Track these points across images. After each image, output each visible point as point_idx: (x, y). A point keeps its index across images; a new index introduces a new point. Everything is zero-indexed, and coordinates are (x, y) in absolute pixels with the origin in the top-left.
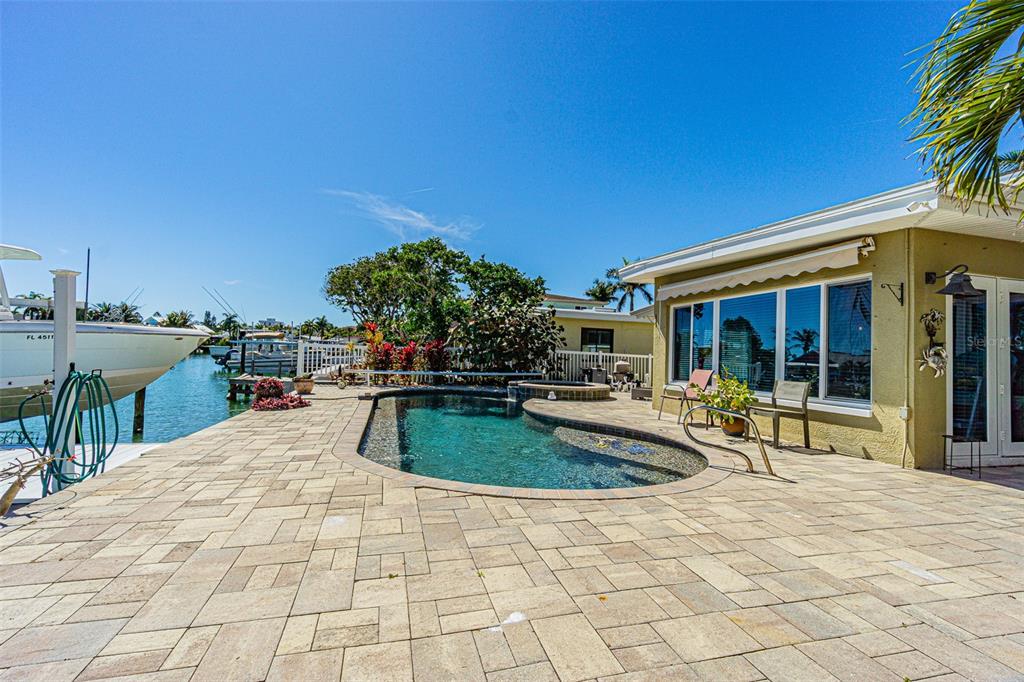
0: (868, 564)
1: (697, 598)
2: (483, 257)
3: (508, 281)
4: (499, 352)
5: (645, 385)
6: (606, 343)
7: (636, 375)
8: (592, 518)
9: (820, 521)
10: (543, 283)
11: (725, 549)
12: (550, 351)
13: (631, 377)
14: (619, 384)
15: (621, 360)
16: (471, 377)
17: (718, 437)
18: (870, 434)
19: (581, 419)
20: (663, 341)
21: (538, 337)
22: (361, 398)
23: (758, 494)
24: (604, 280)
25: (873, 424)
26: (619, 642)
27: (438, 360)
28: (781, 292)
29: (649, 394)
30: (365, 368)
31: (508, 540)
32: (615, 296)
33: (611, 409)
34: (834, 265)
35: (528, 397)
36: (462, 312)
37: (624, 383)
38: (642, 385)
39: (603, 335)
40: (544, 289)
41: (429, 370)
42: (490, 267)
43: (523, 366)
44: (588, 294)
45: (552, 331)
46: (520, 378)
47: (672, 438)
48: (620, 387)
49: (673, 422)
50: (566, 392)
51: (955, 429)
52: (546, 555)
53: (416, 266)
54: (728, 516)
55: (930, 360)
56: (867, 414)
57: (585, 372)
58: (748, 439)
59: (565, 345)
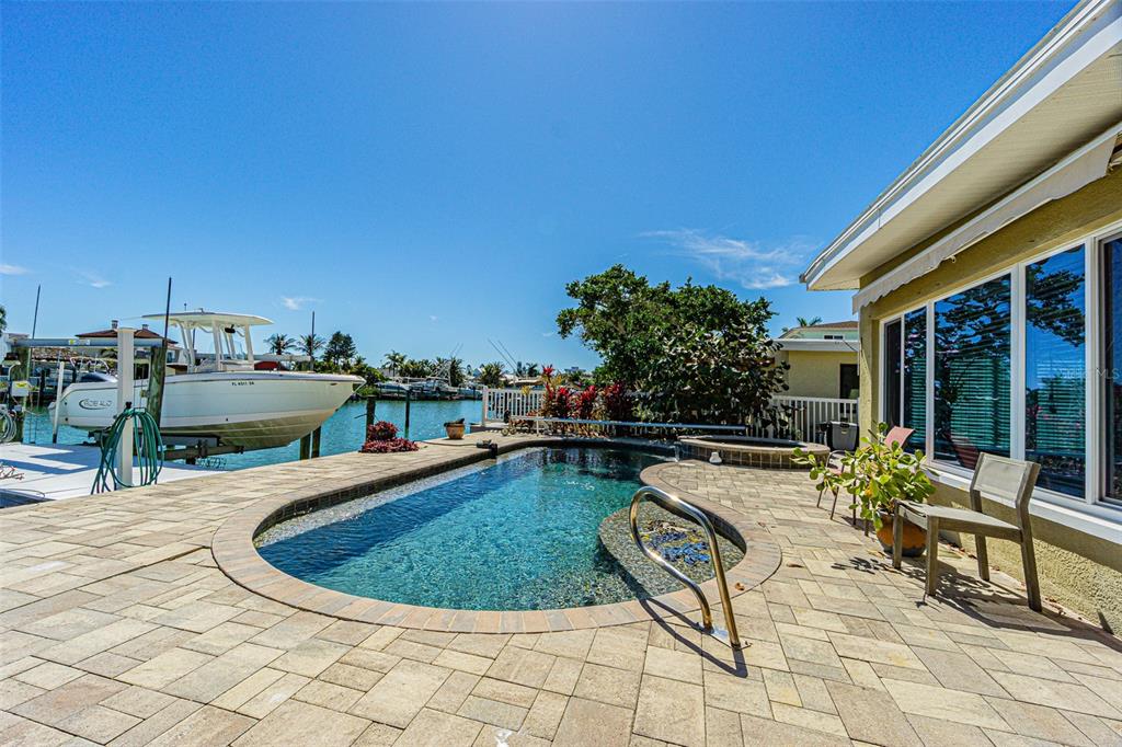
2: (690, 279)
20: (869, 378)
50: (737, 454)
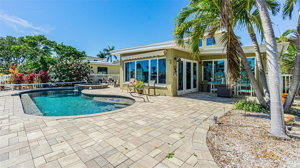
0: (165, 115)
1: (137, 127)
2: (62, 43)
3: (73, 52)
4: (70, 76)
5: (117, 83)
6: (105, 71)
7: (115, 80)
8: (112, 117)
9: (158, 109)
10: (85, 53)
11: (141, 118)
12: (88, 74)
13: (113, 81)
14: (110, 83)
15: (110, 76)
16: (59, 84)
17: (137, 95)
18: (166, 90)
19: (102, 94)
20: (123, 71)
21: (84, 70)
22: (12, 95)
23: (147, 106)
24: (103, 52)
25: (166, 89)
26: (124, 138)
27: (45, 79)
28: (150, 60)
29: (119, 85)
30: (11, 83)
31: (92, 127)
32: (106, 57)
33: (109, 90)
34: (160, 55)
35: (82, 89)
36: (54, 62)
37: (111, 83)
38: (116, 83)
39: (104, 69)
40: (85, 55)
41: (41, 82)
42: (65, 47)
43: (79, 79)
44: (97, 56)
45: (89, 68)
46: (78, 83)
47: (127, 96)
48: (110, 84)
49: (126, 92)
50: (95, 87)
51: (179, 88)
52: (103, 127)
53: (34, 45)
54: (141, 111)
55: (175, 75)
56: (165, 86)
57: (100, 80)
58: (143, 94)
59: (93, 72)
